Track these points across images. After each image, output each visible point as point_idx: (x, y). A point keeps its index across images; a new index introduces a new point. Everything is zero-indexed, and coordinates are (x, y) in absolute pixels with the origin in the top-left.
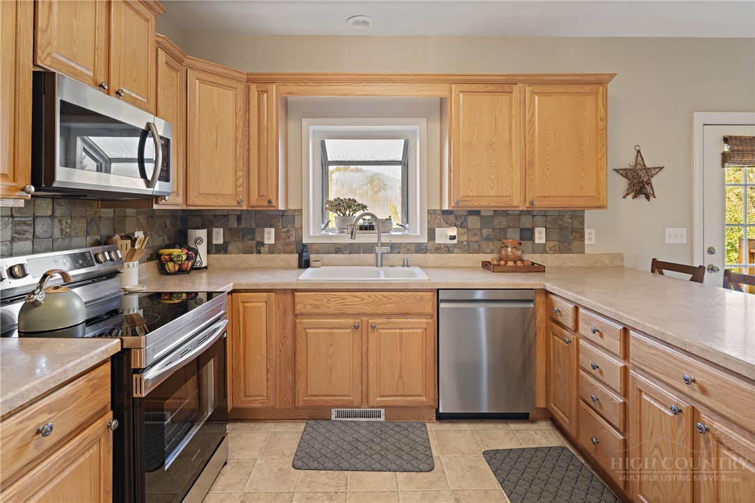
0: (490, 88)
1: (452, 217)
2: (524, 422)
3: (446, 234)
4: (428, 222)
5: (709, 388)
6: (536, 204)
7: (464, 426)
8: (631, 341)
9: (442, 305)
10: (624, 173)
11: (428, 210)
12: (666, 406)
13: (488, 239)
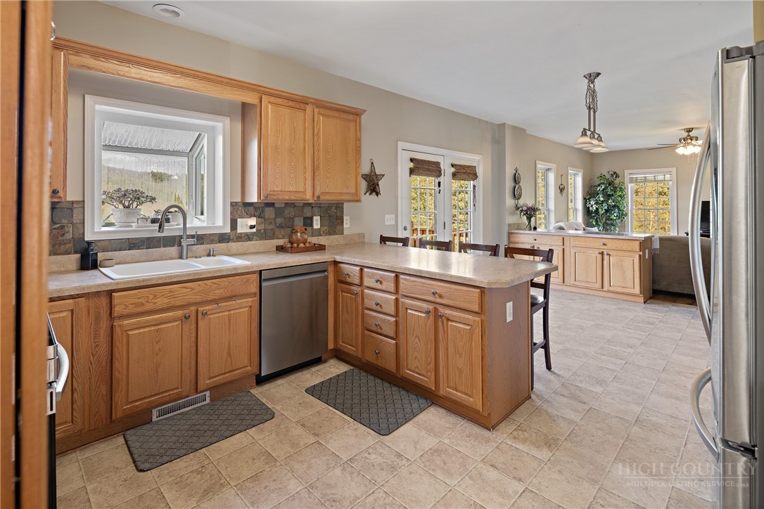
0: (291, 104)
1: (251, 209)
2: (319, 364)
3: (246, 224)
4: (231, 213)
5: (443, 294)
6: (322, 198)
7: (280, 382)
8: (401, 281)
9: (264, 284)
10: (365, 177)
11: (231, 203)
12: (421, 312)
13: (280, 227)
